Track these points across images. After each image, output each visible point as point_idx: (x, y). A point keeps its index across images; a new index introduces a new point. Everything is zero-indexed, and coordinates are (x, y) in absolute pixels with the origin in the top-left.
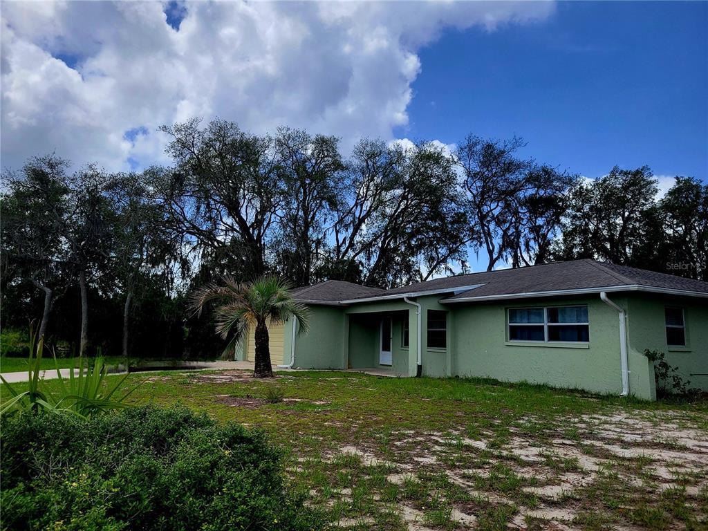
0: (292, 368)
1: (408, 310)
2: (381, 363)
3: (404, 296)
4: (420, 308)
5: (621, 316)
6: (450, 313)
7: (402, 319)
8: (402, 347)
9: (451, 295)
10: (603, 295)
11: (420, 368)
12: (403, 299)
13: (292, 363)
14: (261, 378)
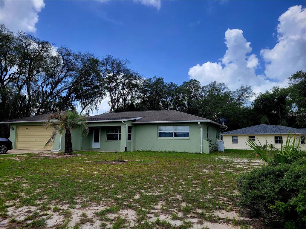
0: (60, 151)
1: (121, 126)
2: (93, 147)
3: (122, 120)
4: (126, 125)
5: (201, 129)
6: (133, 127)
7: (117, 129)
8: (106, 140)
9: (135, 121)
10: (199, 123)
11: (126, 148)
12: (122, 121)
13: (60, 149)
14: (70, 155)
